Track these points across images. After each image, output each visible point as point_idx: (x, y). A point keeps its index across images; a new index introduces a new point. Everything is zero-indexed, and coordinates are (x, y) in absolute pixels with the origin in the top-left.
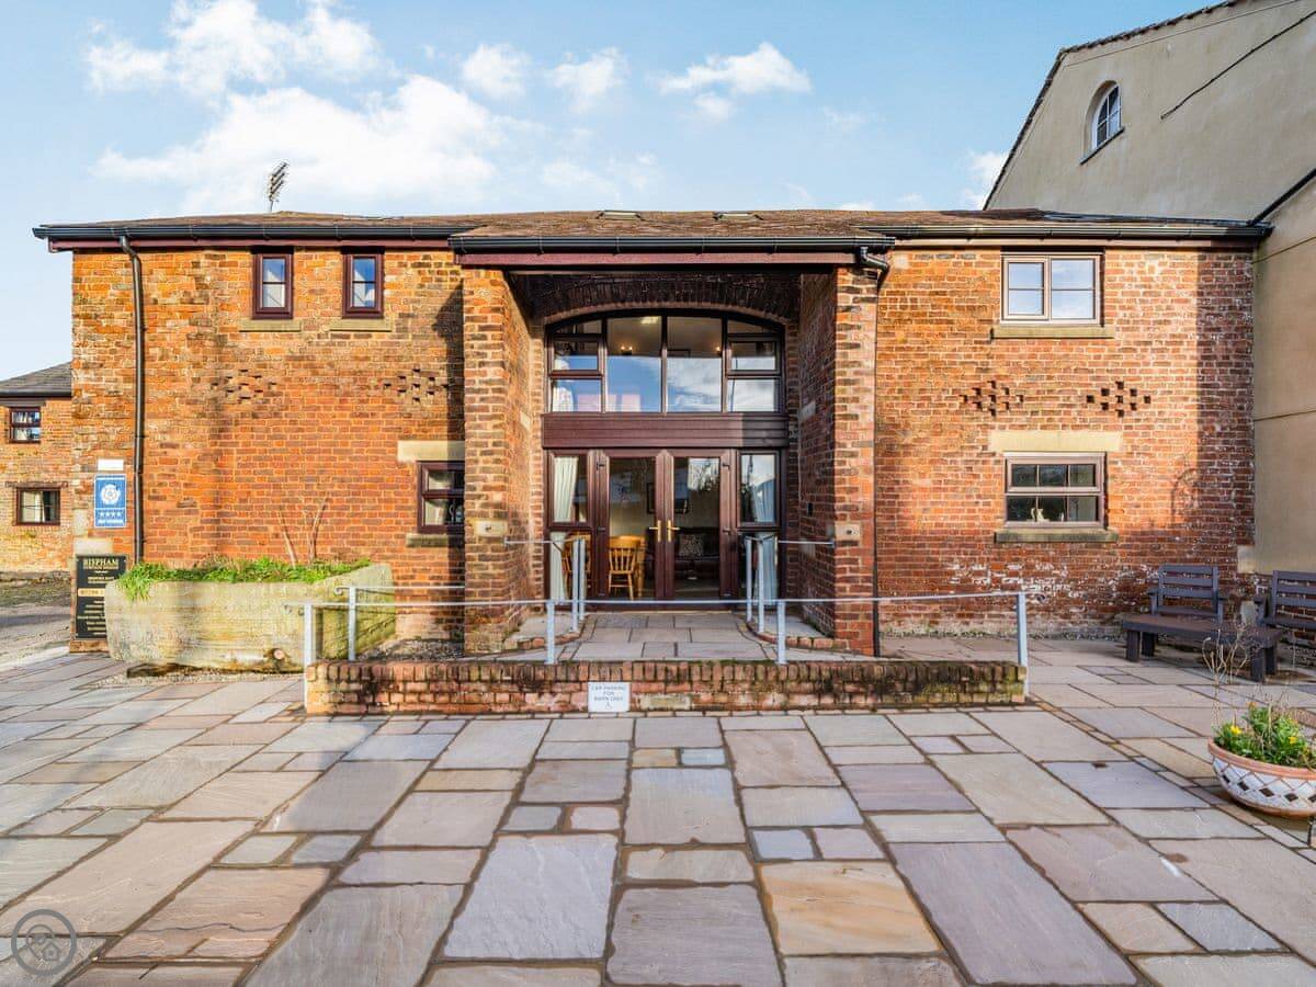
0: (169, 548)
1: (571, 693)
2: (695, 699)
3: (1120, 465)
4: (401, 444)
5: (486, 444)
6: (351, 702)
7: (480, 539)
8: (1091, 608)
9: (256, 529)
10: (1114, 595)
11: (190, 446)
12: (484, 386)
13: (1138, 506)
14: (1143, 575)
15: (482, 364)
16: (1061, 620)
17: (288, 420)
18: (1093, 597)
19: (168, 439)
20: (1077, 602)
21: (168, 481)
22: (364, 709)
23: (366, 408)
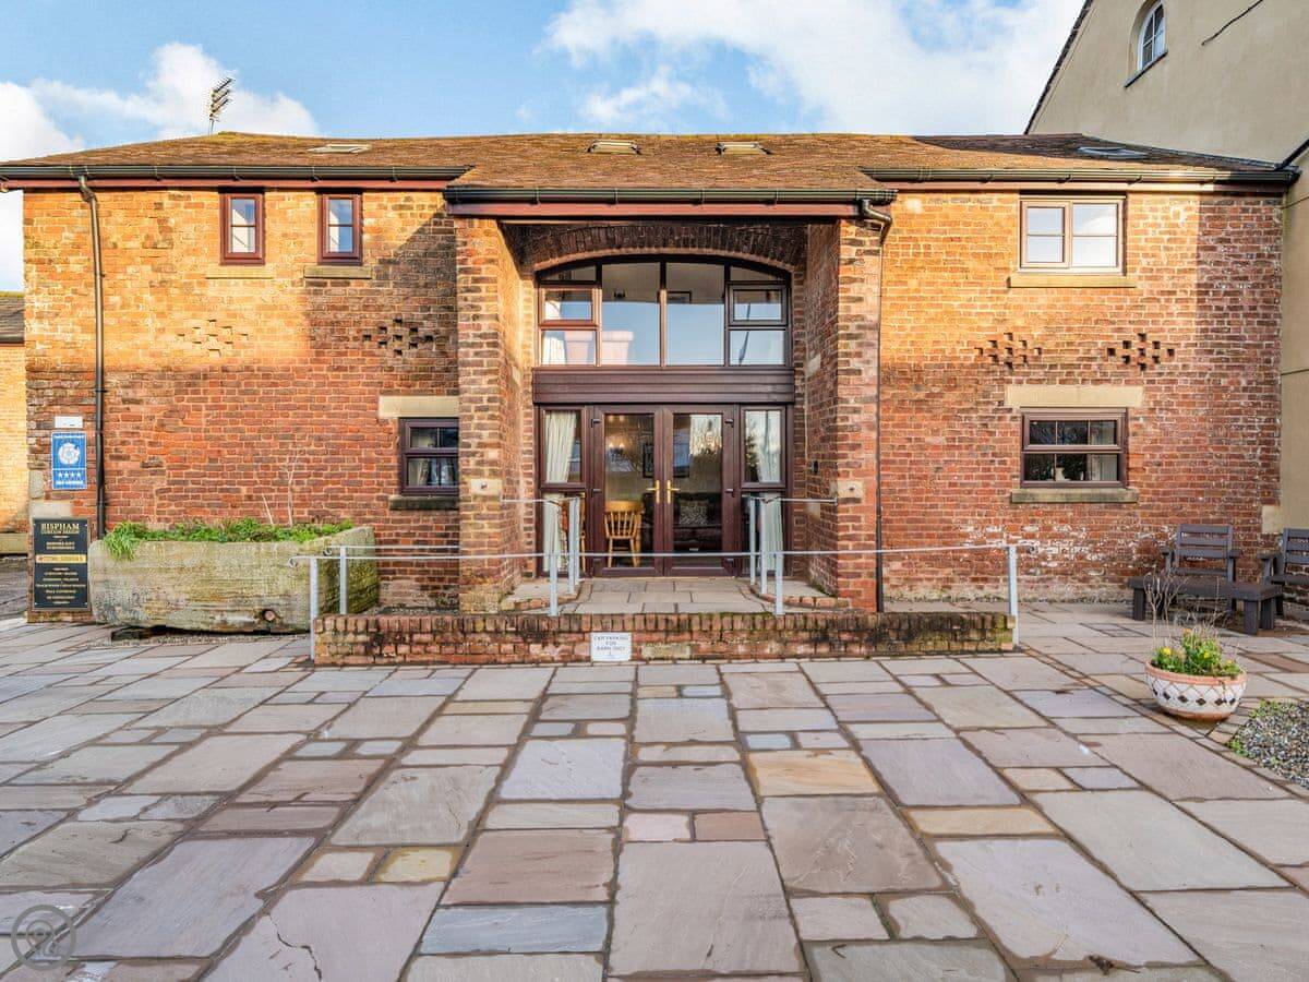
0: (133, 511)
1: (574, 643)
2: (694, 648)
3: (1141, 421)
4: (383, 400)
5: (481, 400)
6: (357, 654)
7: (476, 497)
8: (1112, 571)
9: (227, 490)
10: (1135, 558)
11: (155, 402)
12: (478, 340)
13: (1159, 464)
14: (1164, 536)
15: (476, 317)
16: (1079, 584)
17: (261, 373)
18: (1113, 559)
19: (130, 394)
20: (1095, 565)
21: (131, 440)
22: (371, 660)
23: (345, 361)
